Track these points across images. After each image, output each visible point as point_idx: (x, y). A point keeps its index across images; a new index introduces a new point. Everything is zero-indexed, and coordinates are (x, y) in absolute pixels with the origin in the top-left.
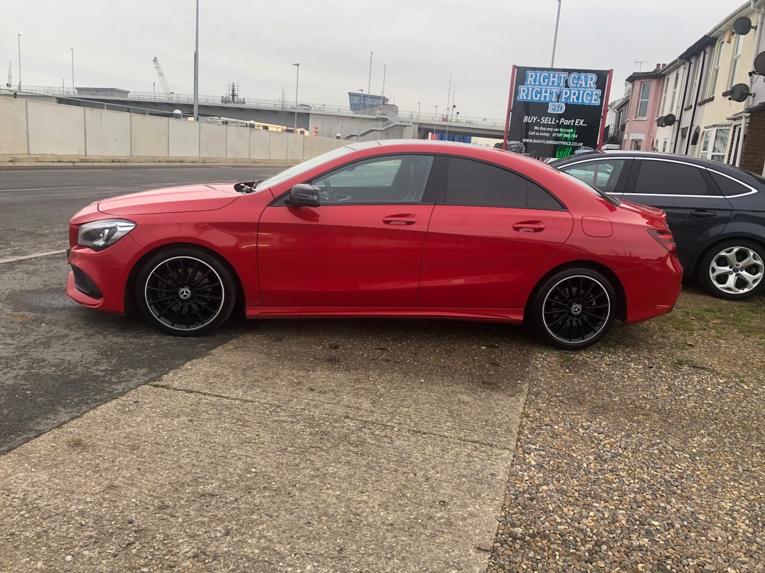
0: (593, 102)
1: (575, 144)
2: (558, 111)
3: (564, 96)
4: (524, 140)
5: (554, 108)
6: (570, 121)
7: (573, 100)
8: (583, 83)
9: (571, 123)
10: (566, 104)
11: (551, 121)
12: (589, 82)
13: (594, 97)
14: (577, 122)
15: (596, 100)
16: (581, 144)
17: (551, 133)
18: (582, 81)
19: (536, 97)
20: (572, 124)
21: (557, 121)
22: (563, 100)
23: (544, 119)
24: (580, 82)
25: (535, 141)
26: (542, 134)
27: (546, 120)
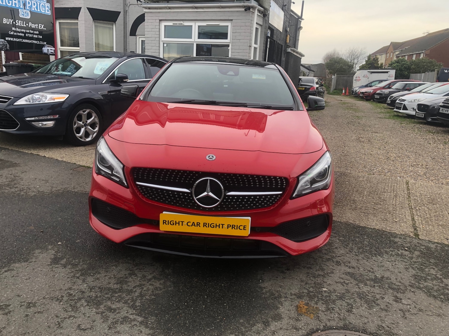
0: (46, 12)
1: (41, 43)
2: (26, 16)
3: (28, 5)
4: (7, 39)
5: (23, 13)
6: (35, 25)
7: (34, 8)
9: (36, 26)
10: (30, 11)
11: (23, 24)
13: (47, 9)
14: (40, 26)
15: (48, 11)
16: (45, 43)
17: (25, 33)
19: (9, 3)
20: (37, 28)
21: (27, 25)
22: (28, 8)
23: (18, 22)
25: (15, 39)
26: (19, 34)
27: (19, 23)
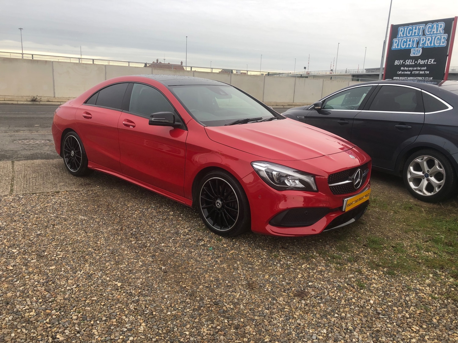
0: (441, 44)
2: (417, 54)
3: (421, 43)
4: (394, 78)
5: (414, 52)
7: (427, 44)
8: (435, 30)
9: (425, 62)
10: (423, 48)
11: (412, 63)
12: (439, 29)
13: (443, 40)
14: (429, 61)
16: (431, 78)
17: (412, 71)
18: (434, 29)
19: (404, 46)
21: (416, 62)
22: (421, 46)
23: (408, 61)
24: (433, 30)
26: (405, 73)
